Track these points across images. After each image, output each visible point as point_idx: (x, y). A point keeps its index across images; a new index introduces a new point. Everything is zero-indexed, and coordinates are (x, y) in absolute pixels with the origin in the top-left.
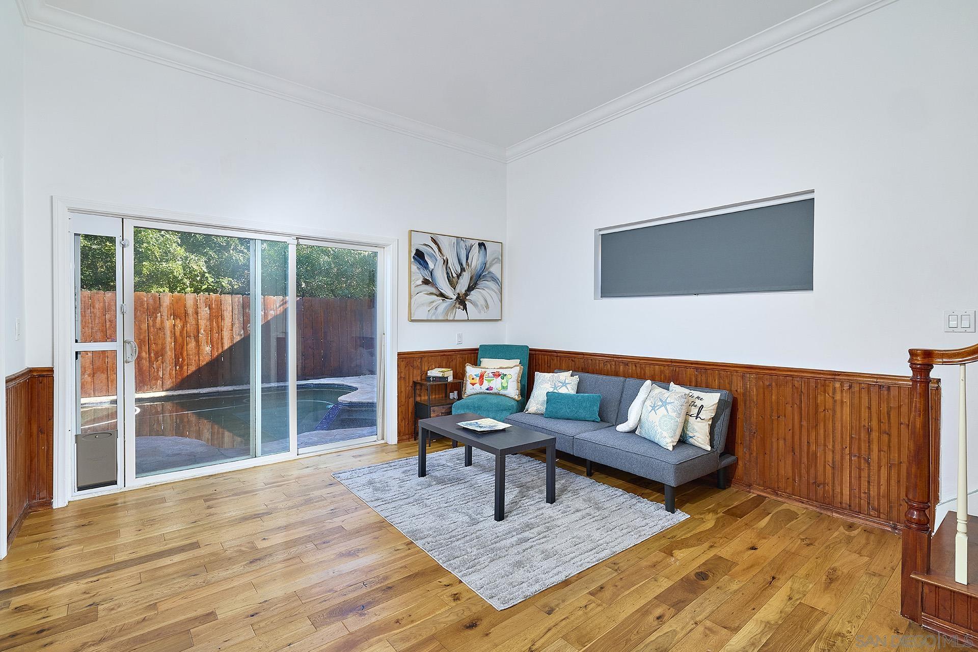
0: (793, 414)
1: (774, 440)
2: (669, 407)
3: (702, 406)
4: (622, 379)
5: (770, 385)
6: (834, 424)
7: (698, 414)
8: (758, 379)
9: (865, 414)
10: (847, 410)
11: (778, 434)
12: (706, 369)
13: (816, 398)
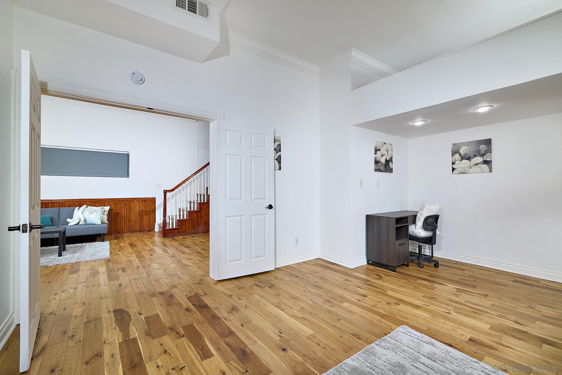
0: (124, 210)
1: (119, 218)
2: (97, 212)
3: (105, 211)
4: (58, 208)
5: (118, 203)
6: (135, 211)
7: (104, 213)
8: (113, 202)
9: (142, 207)
10: (138, 207)
11: (120, 217)
12: (95, 201)
13: (130, 205)
